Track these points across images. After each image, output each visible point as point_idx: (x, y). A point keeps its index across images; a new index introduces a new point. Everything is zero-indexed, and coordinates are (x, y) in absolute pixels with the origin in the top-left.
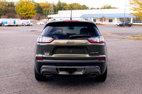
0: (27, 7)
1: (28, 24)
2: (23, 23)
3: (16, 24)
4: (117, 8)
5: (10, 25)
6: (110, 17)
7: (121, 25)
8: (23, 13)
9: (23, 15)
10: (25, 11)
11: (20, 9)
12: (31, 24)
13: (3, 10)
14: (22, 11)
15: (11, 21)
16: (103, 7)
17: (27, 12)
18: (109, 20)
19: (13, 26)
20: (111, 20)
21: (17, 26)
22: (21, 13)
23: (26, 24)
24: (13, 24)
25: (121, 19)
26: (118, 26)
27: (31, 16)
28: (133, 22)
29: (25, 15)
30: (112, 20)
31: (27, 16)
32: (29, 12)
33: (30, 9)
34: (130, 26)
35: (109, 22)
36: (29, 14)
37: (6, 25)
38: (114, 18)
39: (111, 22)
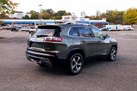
0: (132, 14)
1: (129, 29)
2: (124, 28)
3: (118, 29)
5: (113, 29)
8: (128, 20)
9: (128, 22)
10: (130, 18)
11: (126, 16)
12: (132, 29)
13: (113, 19)
14: (128, 18)
15: (114, 27)
17: (132, 19)
19: (115, 30)
21: (119, 30)
22: (126, 20)
23: (127, 29)
24: (115, 29)
27: (135, 21)
29: (130, 21)
31: (132, 22)
32: (134, 19)
33: (135, 15)
36: (134, 20)
37: (110, 30)
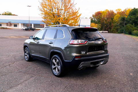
4: (17, 15)
6: (15, 22)
7: (26, 30)
16: (4, 13)
18: (14, 25)
20: (15, 25)
25: (24, 25)
26: (24, 30)
28: (34, 27)
30: (17, 25)
34: (34, 30)
35: (14, 26)
38: (19, 24)
39: (15, 26)
